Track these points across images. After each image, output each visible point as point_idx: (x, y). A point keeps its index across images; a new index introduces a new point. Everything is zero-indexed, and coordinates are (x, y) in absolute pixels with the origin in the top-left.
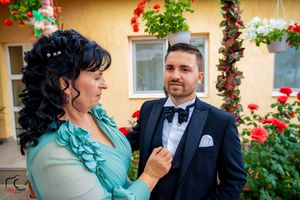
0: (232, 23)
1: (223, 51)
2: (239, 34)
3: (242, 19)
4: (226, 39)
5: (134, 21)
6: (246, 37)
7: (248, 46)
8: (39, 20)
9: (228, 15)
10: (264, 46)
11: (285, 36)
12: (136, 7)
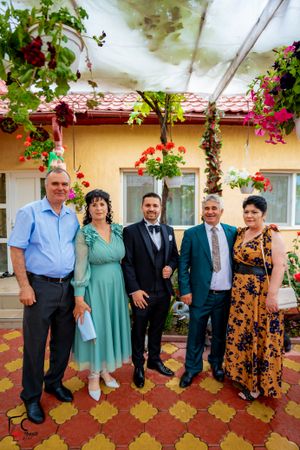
0: (213, 171)
1: (207, 191)
2: (218, 179)
3: (221, 168)
4: (209, 182)
5: (137, 164)
6: (224, 181)
7: (225, 188)
8: (54, 158)
9: (210, 164)
10: (237, 189)
11: (251, 182)
12: (141, 157)
